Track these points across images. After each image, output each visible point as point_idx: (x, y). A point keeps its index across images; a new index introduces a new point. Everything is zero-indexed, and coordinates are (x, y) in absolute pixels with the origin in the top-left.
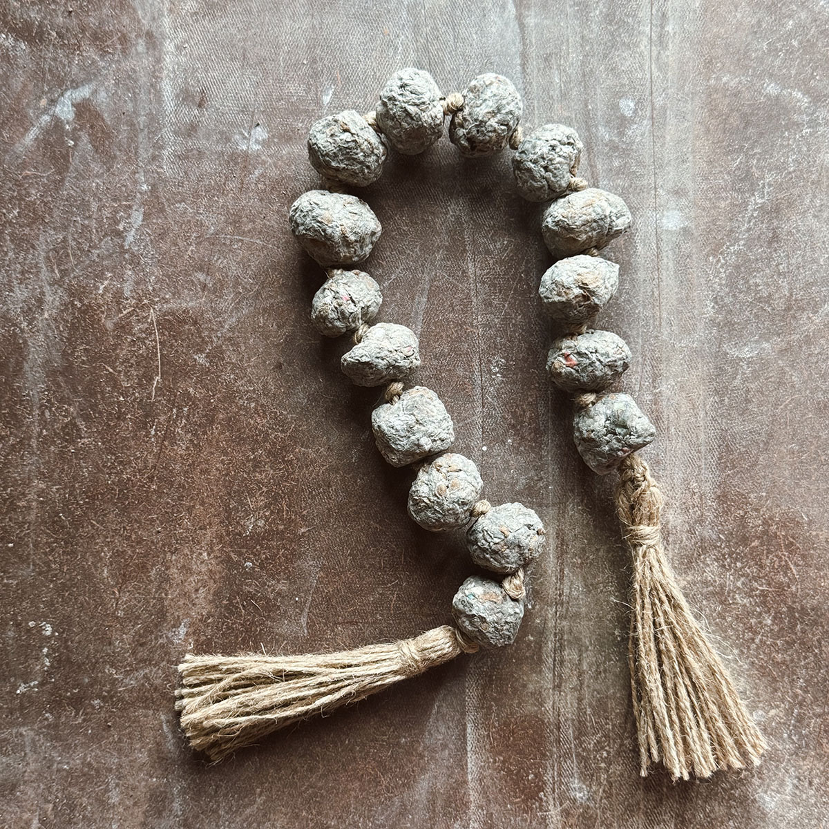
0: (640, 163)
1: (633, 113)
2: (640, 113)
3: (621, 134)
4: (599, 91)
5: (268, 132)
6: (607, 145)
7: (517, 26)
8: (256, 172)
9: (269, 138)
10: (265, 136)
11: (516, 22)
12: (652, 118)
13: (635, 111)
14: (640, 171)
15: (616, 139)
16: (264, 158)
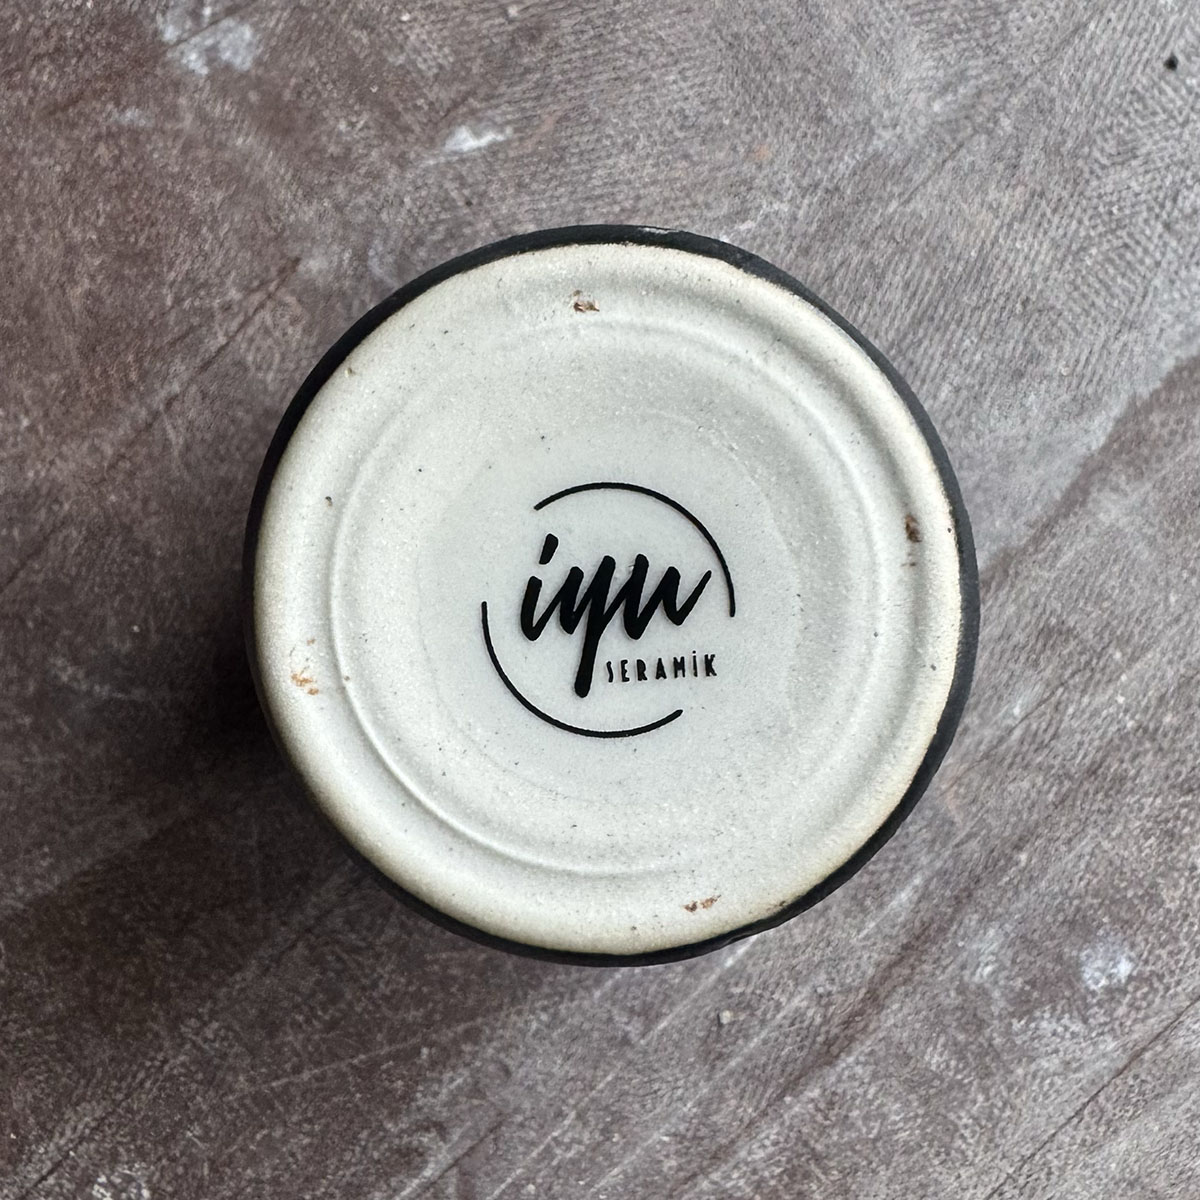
0: (990, 1126)
1: (1108, 990)
2: (1121, 1011)
3: (1023, 1006)
4: (1084, 846)
5: (258, 62)
6: (962, 990)
7: (1066, 483)
8: (131, 114)
9: (244, 75)
10: (243, 61)
11: (1073, 472)
12: (1136, 1056)
13: (1114, 993)
14: (968, 1143)
15: (999, 1003)
16: (183, 101)
